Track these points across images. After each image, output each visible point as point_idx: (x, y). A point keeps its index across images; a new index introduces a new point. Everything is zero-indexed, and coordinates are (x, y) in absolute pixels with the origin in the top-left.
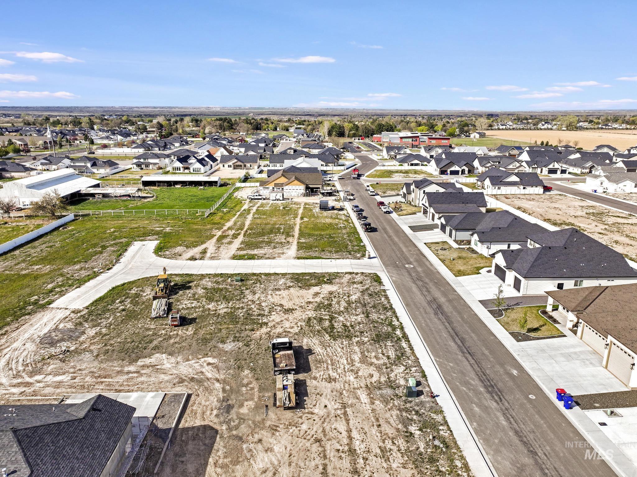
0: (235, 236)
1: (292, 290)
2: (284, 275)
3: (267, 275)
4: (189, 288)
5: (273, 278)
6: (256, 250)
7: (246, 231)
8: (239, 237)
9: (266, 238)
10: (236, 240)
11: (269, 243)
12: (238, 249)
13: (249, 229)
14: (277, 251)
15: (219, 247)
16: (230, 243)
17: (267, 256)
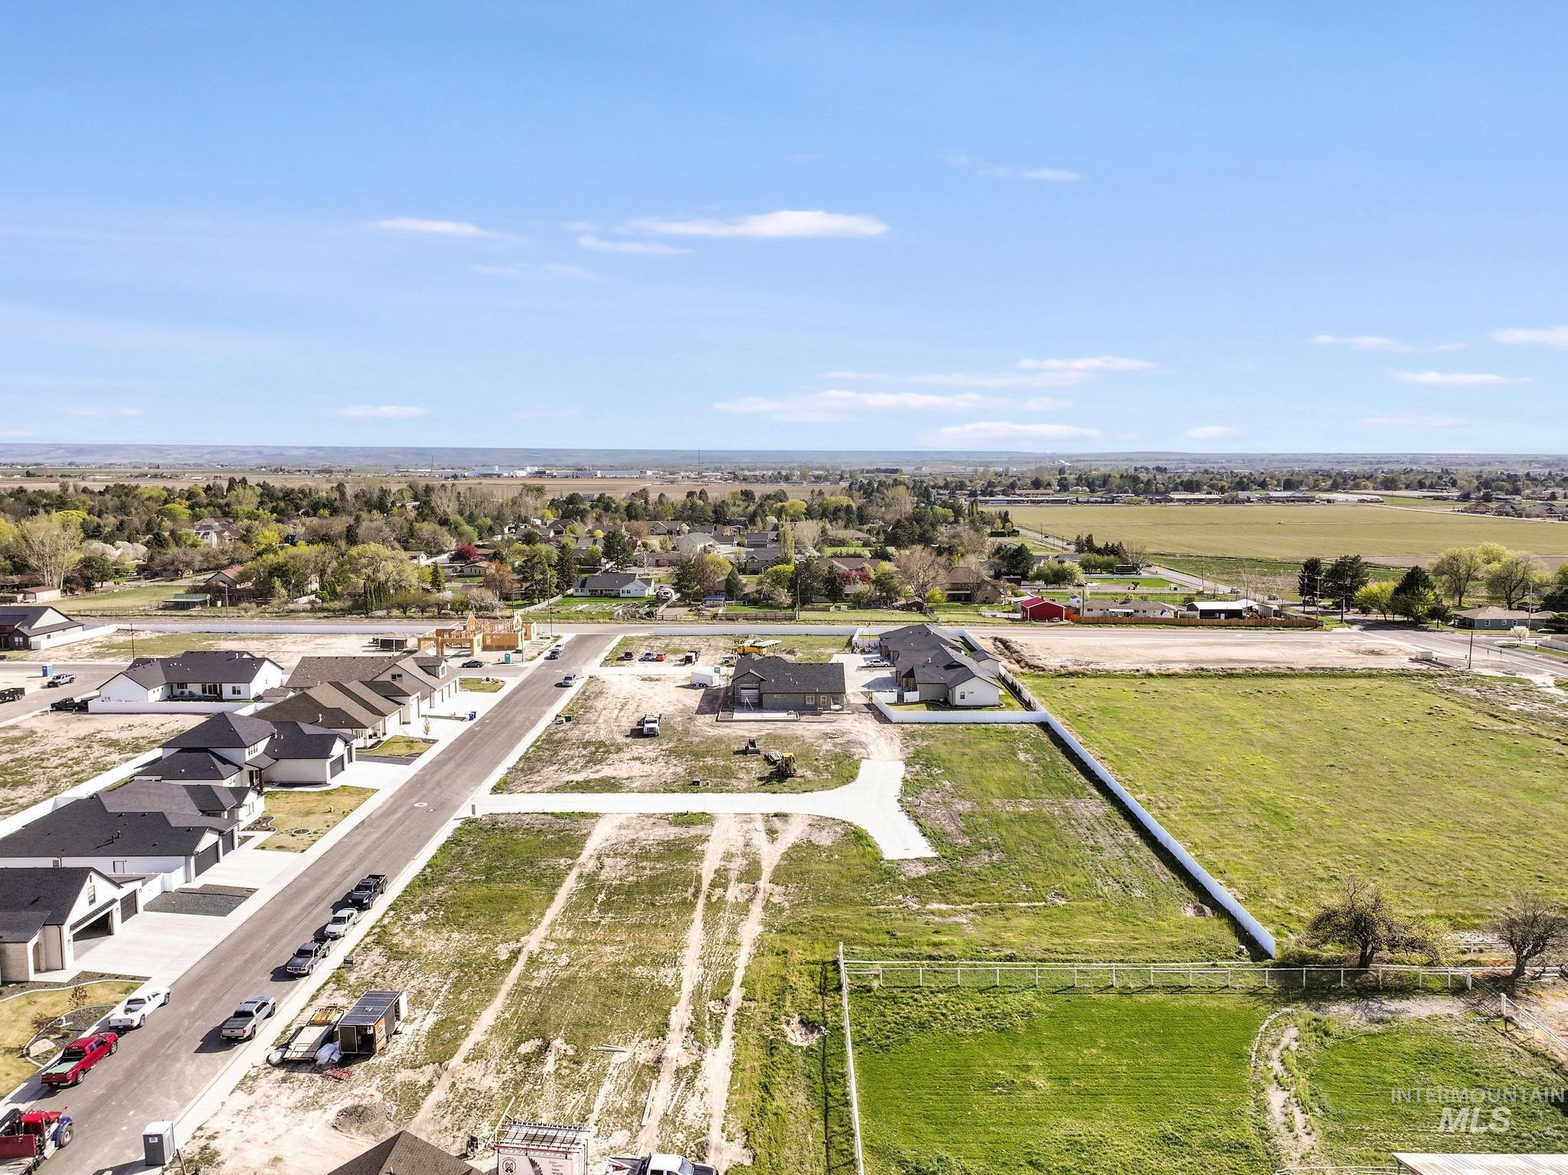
0: (721, 880)
1: (626, 776)
2: (631, 791)
3: (657, 792)
4: (760, 779)
5: (648, 789)
6: (672, 837)
7: (696, 895)
8: (712, 876)
9: (647, 872)
10: (716, 866)
11: (645, 854)
12: (706, 839)
13: (688, 906)
14: (631, 835)
15: (747, 845)
16: (728, 856)
17: (652, 820)
